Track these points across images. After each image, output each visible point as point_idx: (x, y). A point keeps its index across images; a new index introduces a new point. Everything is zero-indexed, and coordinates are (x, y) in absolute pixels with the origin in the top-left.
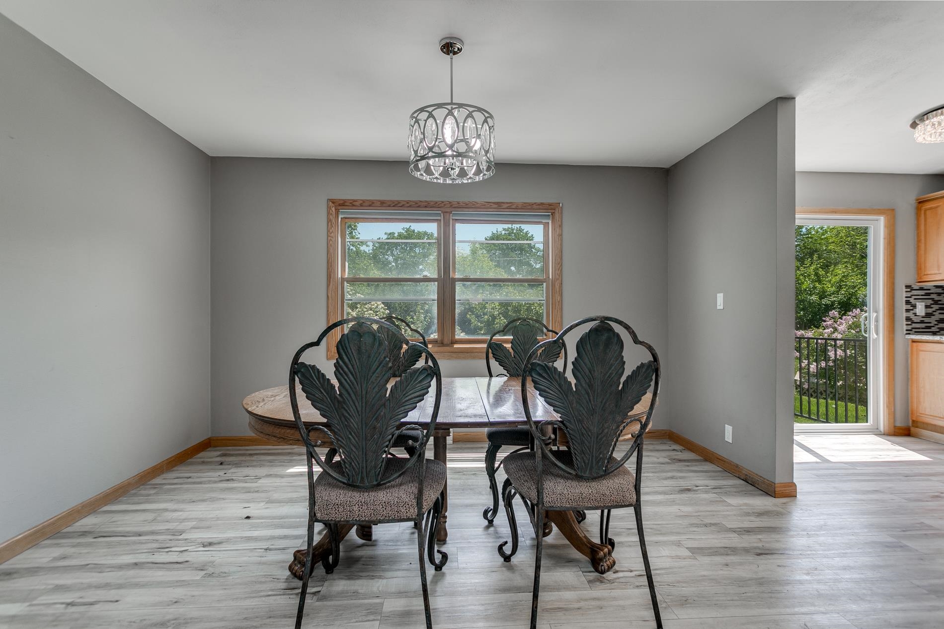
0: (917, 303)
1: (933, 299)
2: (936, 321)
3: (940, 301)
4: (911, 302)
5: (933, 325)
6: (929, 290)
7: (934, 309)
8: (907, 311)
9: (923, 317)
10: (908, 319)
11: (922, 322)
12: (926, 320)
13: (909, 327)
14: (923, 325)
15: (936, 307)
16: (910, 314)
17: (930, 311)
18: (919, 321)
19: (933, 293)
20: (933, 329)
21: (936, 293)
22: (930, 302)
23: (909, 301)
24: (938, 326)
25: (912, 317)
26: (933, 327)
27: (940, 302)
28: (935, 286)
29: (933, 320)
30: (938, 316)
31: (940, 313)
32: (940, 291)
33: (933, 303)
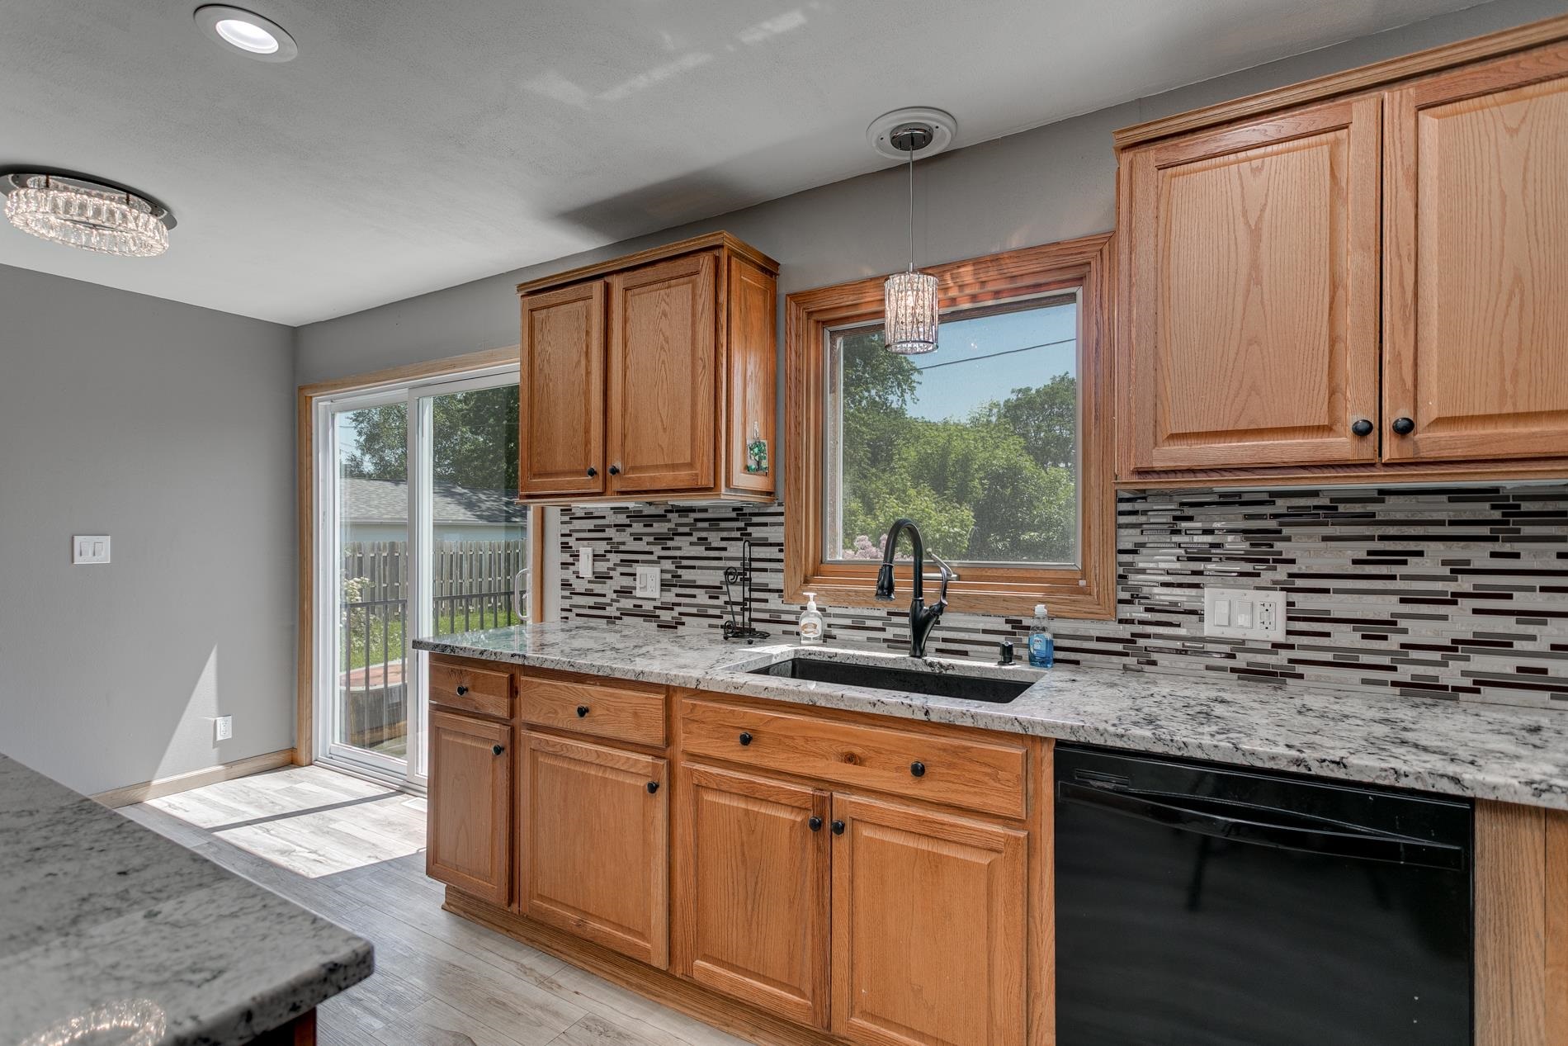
0: (581, 549)
1: (611, 539)
2: (615, 592)
3: (624, 543)
4: (571, 547)
5: (609, 601)
6: (604, 517)
7: (611, 565)
8: (565, 565)
9: (589, 582)
10: (566, 585)
11: (589, 593)
12: (597, 588)
13: (567, 604)
14: (591, 601)
15: (614, 558)
16: (568, 575)
17: (602, 567)
18: (584, 591)
19: (609, 526)
20: (611, 611)
21: (615, 526)
22: (602, 547)
23: (567, 543)
24: (617, 605)
25: (573, 580)
26: (611, 605)
27: (622, 548)
28: (612, 509)
29: (608, 588)
30: (619, 582)
31: (622, 574)
32: (622, 519)
33: (608, 548)
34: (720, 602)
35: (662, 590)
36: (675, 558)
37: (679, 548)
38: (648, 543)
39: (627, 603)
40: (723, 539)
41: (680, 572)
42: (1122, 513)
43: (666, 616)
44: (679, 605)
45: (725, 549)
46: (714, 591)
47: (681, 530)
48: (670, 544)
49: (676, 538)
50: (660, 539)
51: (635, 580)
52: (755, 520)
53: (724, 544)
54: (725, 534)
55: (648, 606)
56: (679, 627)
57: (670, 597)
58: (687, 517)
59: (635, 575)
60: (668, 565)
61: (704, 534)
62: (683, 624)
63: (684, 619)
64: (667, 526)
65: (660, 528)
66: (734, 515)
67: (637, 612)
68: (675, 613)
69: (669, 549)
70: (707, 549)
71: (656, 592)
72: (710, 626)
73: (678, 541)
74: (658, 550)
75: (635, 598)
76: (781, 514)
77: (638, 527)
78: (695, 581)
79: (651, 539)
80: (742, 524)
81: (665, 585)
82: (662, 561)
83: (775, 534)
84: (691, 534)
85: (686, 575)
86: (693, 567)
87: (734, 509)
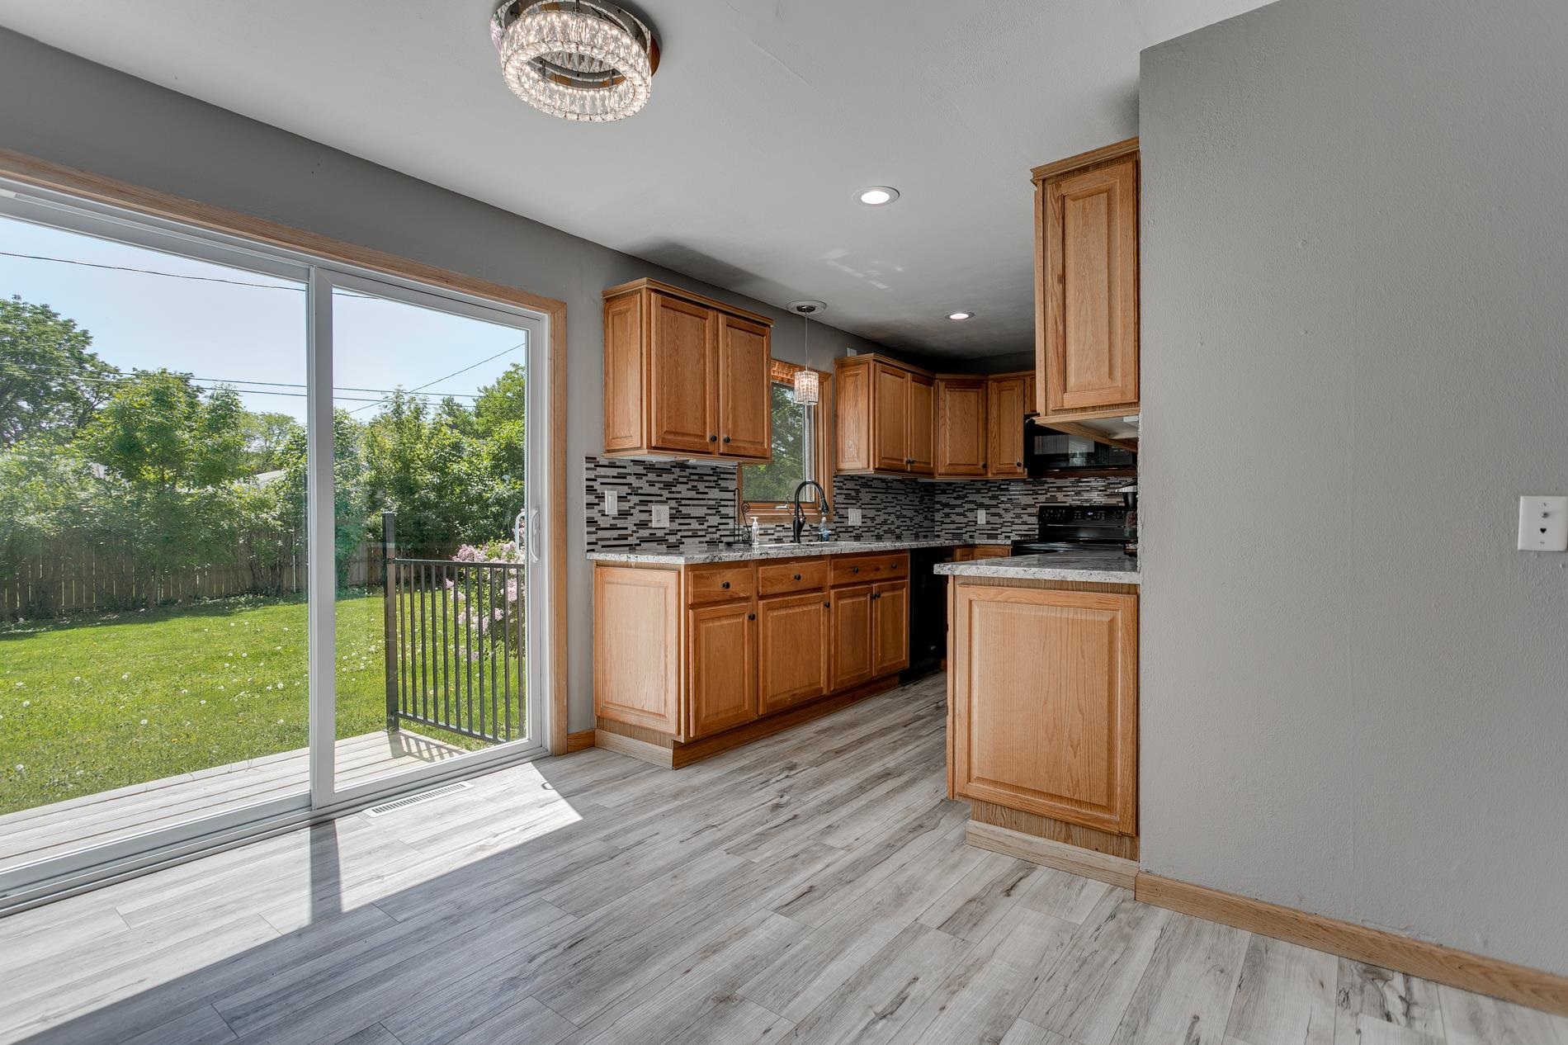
0: (606, 492)
1: (631, 484)
2: (635, 525)
3: (641, 488)
4: (596, 490)
5: (631, 533)
6: (625, 467)
7: (631, 504)
8: (590, 505)
9: (614, 518)
10: (591, 522)
11: (613, 528)
12: (620, 523)
13: (593, 538)
14: (615, 533)
15: (635, 499)
16: (594, 513)
17: (625, 506)
18: (609, 526)
19: (630, 474)
20: (632, 540)
21: (635, 474)
22: (625, 490)
23: (593, 487)
24: (637, 535)
25: (598, 517)
26: (632, 535)
27: (640, 491)
28: (632, 461)
29: (629, 523)
30: (638, 517)
31: (640, 511)
32: (640, 470)
33: (630, 491)
34: (704, 527)
35: (670, 521)
36: (678, 499)
37: (680, 492)
38: (660, 489)
39: (645, 533)
40: (706, 487)
41: (680, 508)
42: (835, 482)
43: (672, 539)
44: (680, 531)
45: (707, 493)
46: (701, 520)
47: (681, 480)
48: (674, 489)
49: (678, 485)
50: (668, 486)
51: (651, 515)
52: (722, 476)
53: (706, 490)
54: (707, 484)
55: (660, 533)
56: (681, 546)
57: (675, 526)
58: (685, 471)
59: (651, 511)
60: (673, 504)
61: (695, 484)
62: (683, 543)
63: (684, 540)
64: (672, 476)
65: (666, 477)
66: (711, 472)
67: (652, 539)
68: (678, 537)
69: (673, 492)
70: (697, 493)
71: (666, 523)
72: (700, 542)
73: (679, 488)
74: (666, 494)
75: (651, 528)
76: (734, 474)
77: (652, 477)
78: (690, 514)
79: (662, 485)
80: (716, 478)
81: (672, 518)
82: (669, 501)
83: (732, 485)
84: (687, 483)
85: (684, 510)
86: (689, 505)
87: (712, 469)
